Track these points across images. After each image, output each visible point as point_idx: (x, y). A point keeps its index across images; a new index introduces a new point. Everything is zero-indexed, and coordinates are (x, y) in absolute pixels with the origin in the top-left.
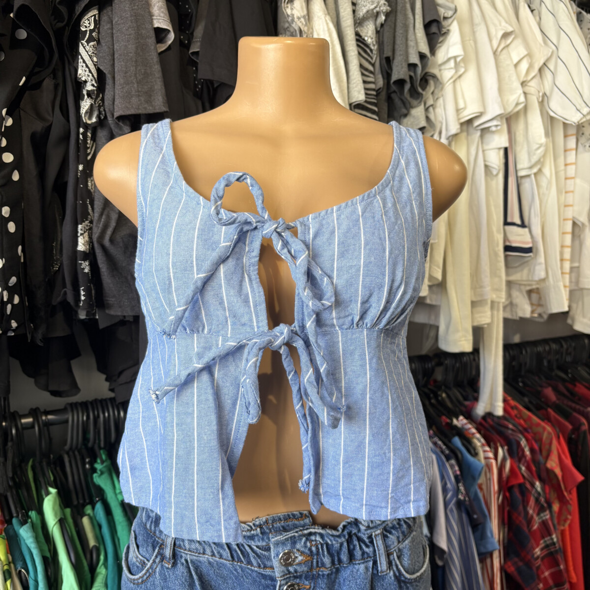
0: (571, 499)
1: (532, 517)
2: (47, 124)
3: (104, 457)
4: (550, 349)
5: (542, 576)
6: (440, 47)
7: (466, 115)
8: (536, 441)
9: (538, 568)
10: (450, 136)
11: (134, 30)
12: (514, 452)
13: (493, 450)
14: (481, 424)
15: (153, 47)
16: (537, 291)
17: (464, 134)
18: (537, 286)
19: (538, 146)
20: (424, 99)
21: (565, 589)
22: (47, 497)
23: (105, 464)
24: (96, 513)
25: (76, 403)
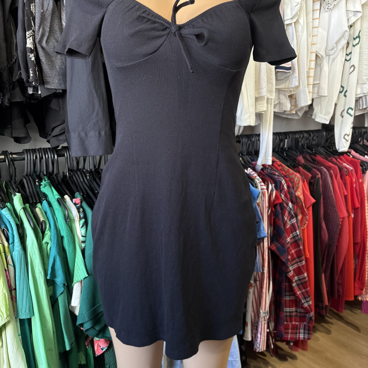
0: (309, 213)
1: (286, 221)
3: (46, 179)
4: (303, 136)
5: (291, 253)
8: (291, 182)
9: (288, 248)
12: (278, 186)
13: (266, 185)
14: (260, 173)
18: (294, 92)
19: (296, 4)
21: (303, 259)
22: (15, 197)
23: (46, 182)
24: (43, 206)
25: (29, 149)
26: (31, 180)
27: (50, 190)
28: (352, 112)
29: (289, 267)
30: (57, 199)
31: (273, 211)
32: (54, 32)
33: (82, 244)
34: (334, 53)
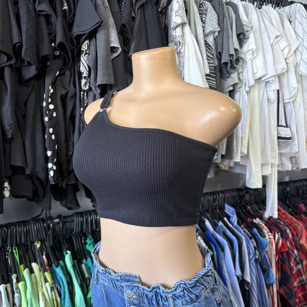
1: (293, 267)
2: (67, 91)
3: (90, 237)
4: (303, 184)
5: (298, 296)
6: (245, 44)
7: (258, 76)
8: (295, 230)
9: (295, 292)
10: (250, 86)
12: (284, 235)
13: (273, 235)
14: (267, 222)
16: (295, 157)
17: (257, 84)
18: (295, 155)
19: (294, 89)
20: (237, 69)
22: (67, 255)
24: (88, 263)
25: (78, 213)
31: (280, 258)
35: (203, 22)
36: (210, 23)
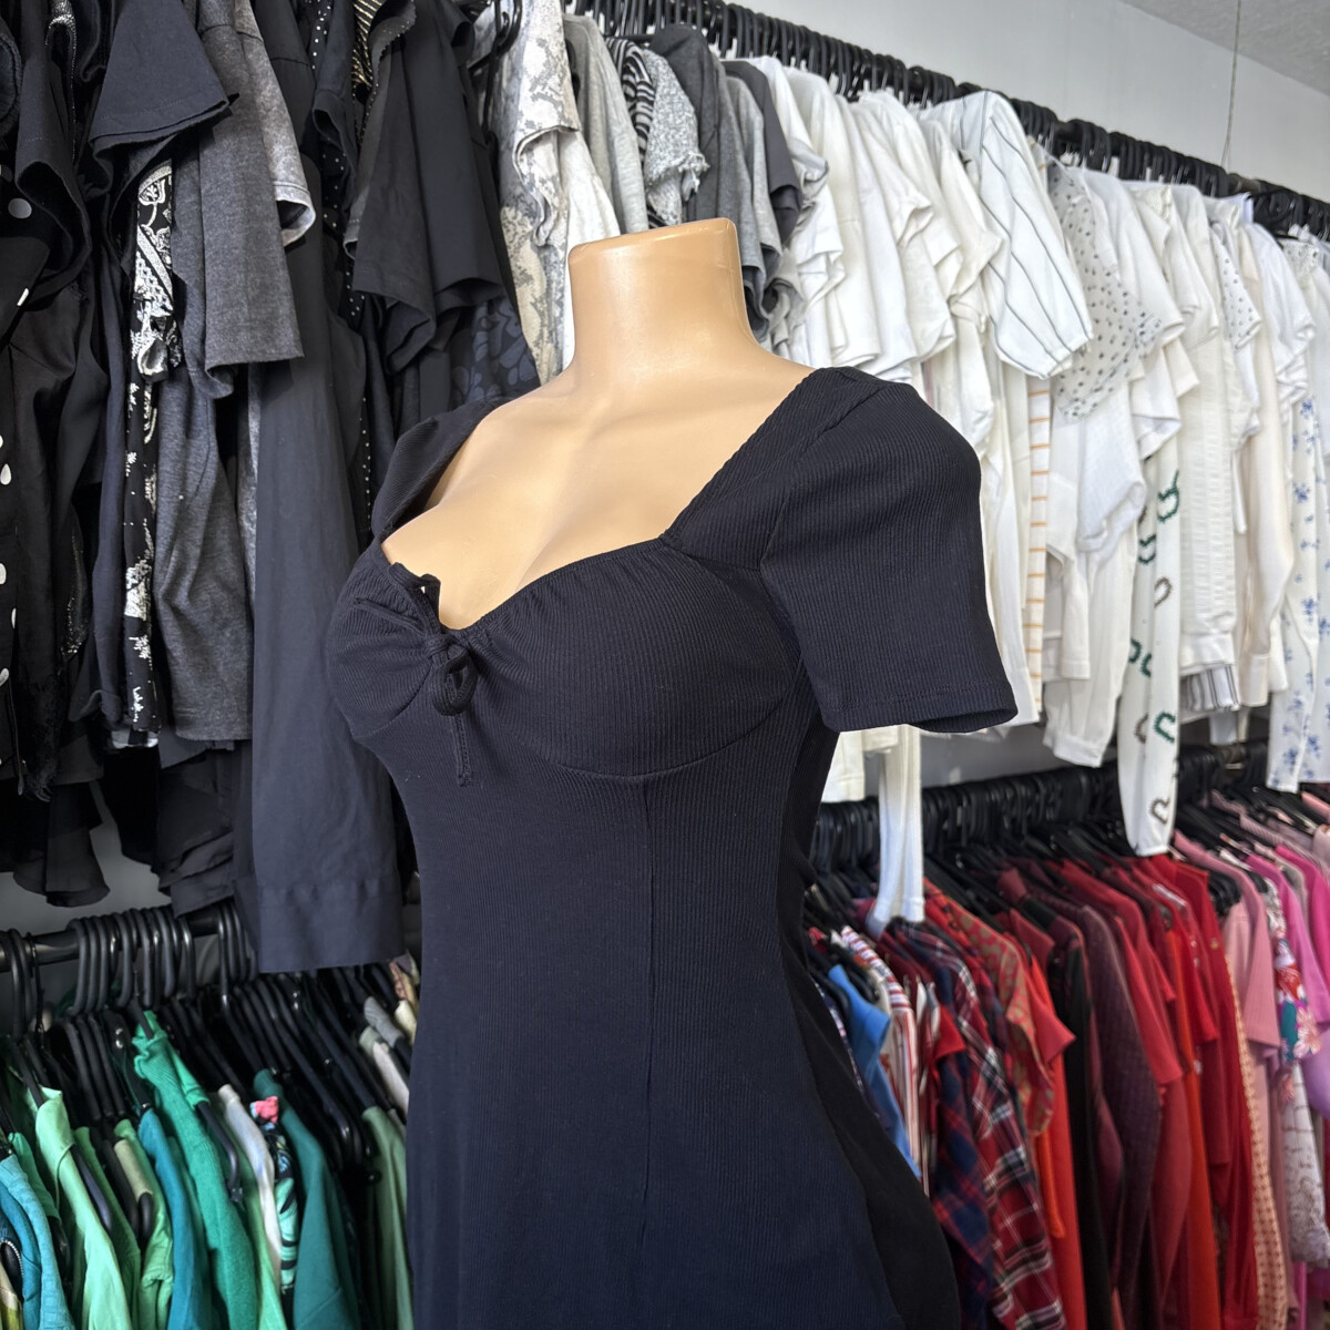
0: (1052, 1079)
1: (981, 1115)
2: (66, 377)
3: (152, 1024)
4: (1015, 796)
6: (800, 232)
7: (849, 359)
8: (988, 972)
9: (992, 1211)
11: (242, 206)
12: (947, 992)
13: (907, 990)
14: (884, 941)
15: (275, 237)
19: (980, 415)
20: (770, 329)
21: (1043, 1248)
22: (43, 1107)
23: (156, 1038)
24: (143, 1135)
25: (92, 919)
26: (96, 1028)
27: (167, 1071)
28: (1173, 729)
29: (999, 1281)
30: (196, 1106)
31: (935, 1081)
32: (213, 558)
33: (284, 1273)
34: (1104, 544)
35: (640, 133)
36: (666, 137)
